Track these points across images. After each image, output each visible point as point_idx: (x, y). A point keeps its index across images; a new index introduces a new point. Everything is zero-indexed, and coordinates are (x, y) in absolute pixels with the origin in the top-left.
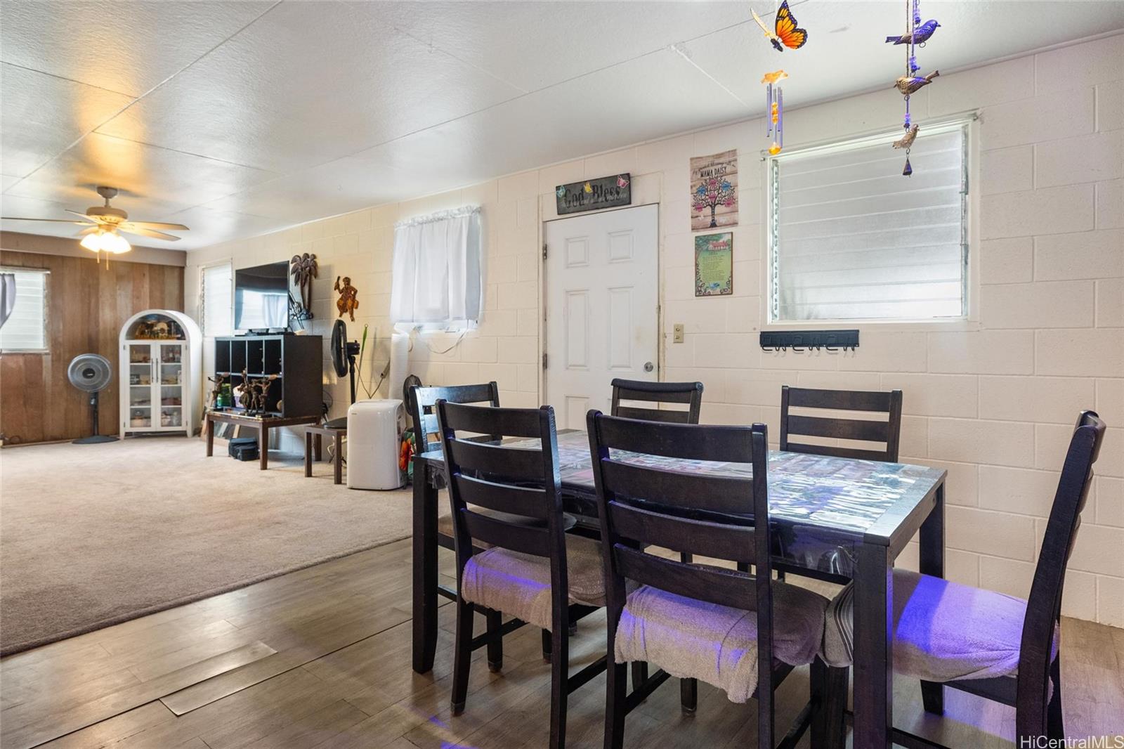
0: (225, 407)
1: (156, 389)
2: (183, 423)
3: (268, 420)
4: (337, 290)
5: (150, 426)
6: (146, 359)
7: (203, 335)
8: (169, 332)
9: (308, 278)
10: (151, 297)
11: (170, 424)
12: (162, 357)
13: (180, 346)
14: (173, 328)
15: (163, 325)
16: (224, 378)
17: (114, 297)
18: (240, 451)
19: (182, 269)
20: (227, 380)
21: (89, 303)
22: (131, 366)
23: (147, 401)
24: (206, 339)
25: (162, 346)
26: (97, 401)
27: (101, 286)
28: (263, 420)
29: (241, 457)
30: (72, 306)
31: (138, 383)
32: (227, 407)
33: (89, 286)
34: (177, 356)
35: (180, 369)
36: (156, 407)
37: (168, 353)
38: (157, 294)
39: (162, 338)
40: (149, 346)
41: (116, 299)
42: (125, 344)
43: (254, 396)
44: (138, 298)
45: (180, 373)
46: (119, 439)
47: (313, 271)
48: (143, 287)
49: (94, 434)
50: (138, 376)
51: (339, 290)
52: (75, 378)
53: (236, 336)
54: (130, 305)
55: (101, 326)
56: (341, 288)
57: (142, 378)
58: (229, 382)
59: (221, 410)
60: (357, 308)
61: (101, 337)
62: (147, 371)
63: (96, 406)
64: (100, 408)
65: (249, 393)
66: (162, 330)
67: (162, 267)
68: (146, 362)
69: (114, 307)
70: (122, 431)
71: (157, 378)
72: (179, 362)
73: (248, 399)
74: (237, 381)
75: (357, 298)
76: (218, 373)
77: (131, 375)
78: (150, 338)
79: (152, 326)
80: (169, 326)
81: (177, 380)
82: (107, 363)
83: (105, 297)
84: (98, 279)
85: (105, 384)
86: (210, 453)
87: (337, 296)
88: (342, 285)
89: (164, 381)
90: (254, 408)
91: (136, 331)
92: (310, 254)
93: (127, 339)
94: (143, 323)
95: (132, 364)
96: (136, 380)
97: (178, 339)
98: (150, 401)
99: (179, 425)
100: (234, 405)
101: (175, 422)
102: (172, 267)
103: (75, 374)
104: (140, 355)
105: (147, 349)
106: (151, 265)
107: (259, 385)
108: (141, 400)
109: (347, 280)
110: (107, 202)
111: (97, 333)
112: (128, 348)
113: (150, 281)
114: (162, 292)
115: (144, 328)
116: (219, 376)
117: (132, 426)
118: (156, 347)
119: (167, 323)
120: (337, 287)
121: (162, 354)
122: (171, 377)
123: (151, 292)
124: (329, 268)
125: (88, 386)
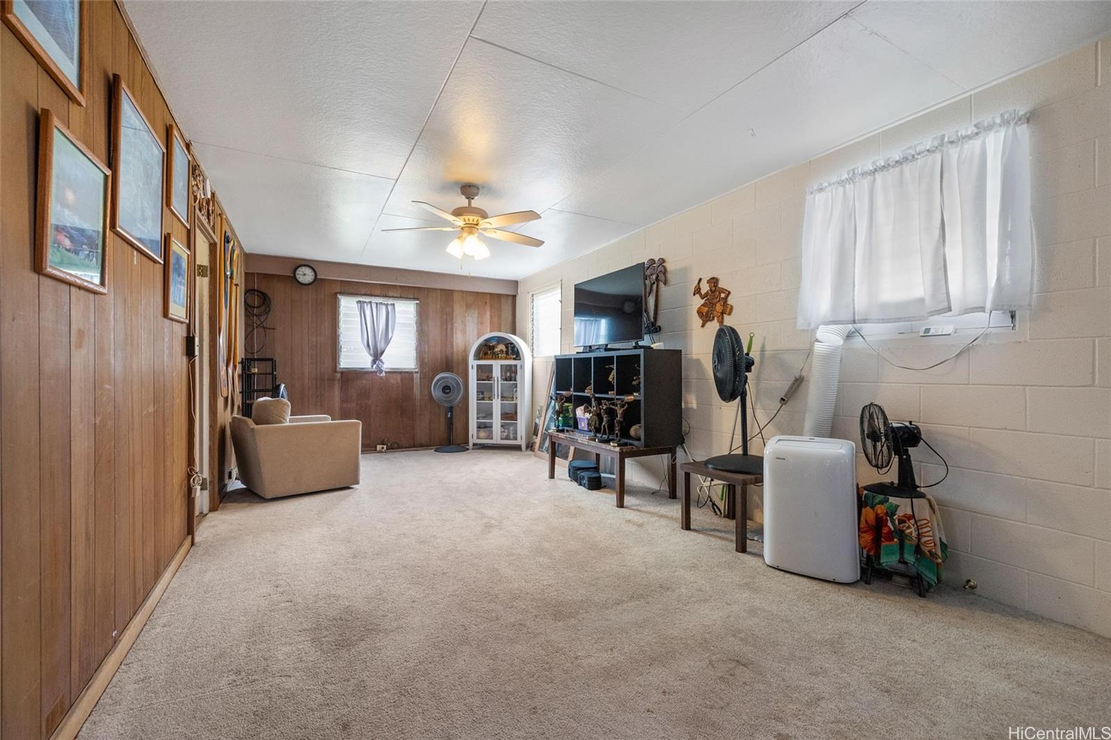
0: (566, 428)
1: (497, 405)
2: (519, 438)
3: (625, 449)
4: (697, 296)
5: (492, 439)
6: (489, 378)
7: (533, 355)
8: (507, 353)
9: (655, 286)
10: (491, 323)
11: (507, 438)
12: (502, 376)
13: (516, 366)
14: (510, 348)
15: (502, 347)
16: (566, 397)
17: (464, 324)
18: (586, 478)
19: (514, 297)
20: (568, 400)
21: (447, 328)
22: (477, 384)
23: (489, 415)
24: (535, 360)
25: (501, 365)
26: (452, 415)
27: (455, 313)
28: (620, 449)
29: (586, 485)
30: (434, 331)
31: (483, 399)
32: (568, 428)
33: (447, 314)
34: (513, 375)
35: (516, 387)
36: (497, 421)
37: (506, 372)
38: (496, 320)
39: (502, 359)
40: (492, 365)
41: (465, 326)
42: (473, 363)
43: (605, 419)
44: (482, 323)
45: (516, 391)
46: (468, 449)
47: (662, 277)
48: (485, 314)
49: (450, 444)
50: (483, 393)
51: (700, 294)
52: (437, 393)
53: (577, 353)
54: (476, 330)
55: (455, 350)
56: (703, 292)
57: (486, 394)
58: (571, 402)
59: (562, 431)
60: (729, 314)
61: (455, 358)
62: (490, 388)
63: (451, 418)
64: (454, 420)
65: (599, 416)
66: (501, 351)
67: (499, 296)
68: (489, 380)
69: (464, 332)
70: (471, 443)
71: (498, 395)
72: (515, 380)
73: (597, 422)
74: (581, 401)
75: (730, 301)
76: (558, 392)
77: (477, 392)
78: (492, 358)
79: (493, 347)
80: (507, 347)
81: (513, 398)
82: (460, 381)
83: (458, 325)
84: (453, 308)
85: (459, 398)
86: (552, 476)
87: (697, 302)
88: (705, 288)
89: (503, 398)
90: (605, 433)
91: (480, 353)
92: (656, 260)
93: (474, 360)
94: (486, 345)
95: (479, 382)
96: (481, 396)
97: (514, 359)
98: (492, 414)
99: (515, 439)
100: (576, 426)
101: (511, 436)
102: (507, 295)
103: (436, 390)
104: (485, 373)
105: (489, 368)
106: (491, 294)
107: (613, 407)
108: (484, 415)
109: (714, 281)
110: (470, 203)
111: (452, 353)
112: (475, 367)
113: (491, 309)
114: (500, 317)
115: (487, 350)
116: (561, 395)
117: (478, 438)
118: (497, 365)
119: (505, 345)
120: (697, 291)
121: (501, 374)
122: (509, 395)
123: (491, 317)
124: (685, 271)
125: (445, 401)
